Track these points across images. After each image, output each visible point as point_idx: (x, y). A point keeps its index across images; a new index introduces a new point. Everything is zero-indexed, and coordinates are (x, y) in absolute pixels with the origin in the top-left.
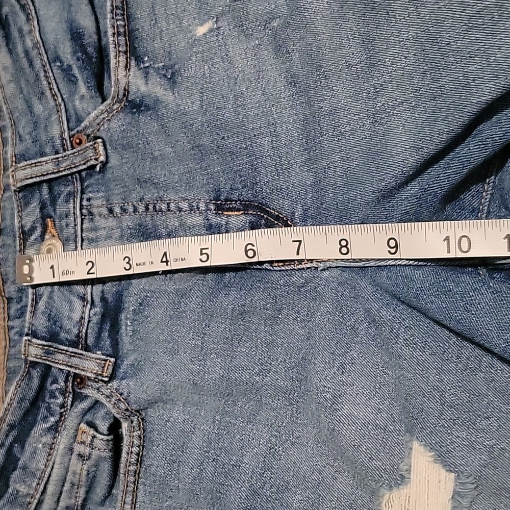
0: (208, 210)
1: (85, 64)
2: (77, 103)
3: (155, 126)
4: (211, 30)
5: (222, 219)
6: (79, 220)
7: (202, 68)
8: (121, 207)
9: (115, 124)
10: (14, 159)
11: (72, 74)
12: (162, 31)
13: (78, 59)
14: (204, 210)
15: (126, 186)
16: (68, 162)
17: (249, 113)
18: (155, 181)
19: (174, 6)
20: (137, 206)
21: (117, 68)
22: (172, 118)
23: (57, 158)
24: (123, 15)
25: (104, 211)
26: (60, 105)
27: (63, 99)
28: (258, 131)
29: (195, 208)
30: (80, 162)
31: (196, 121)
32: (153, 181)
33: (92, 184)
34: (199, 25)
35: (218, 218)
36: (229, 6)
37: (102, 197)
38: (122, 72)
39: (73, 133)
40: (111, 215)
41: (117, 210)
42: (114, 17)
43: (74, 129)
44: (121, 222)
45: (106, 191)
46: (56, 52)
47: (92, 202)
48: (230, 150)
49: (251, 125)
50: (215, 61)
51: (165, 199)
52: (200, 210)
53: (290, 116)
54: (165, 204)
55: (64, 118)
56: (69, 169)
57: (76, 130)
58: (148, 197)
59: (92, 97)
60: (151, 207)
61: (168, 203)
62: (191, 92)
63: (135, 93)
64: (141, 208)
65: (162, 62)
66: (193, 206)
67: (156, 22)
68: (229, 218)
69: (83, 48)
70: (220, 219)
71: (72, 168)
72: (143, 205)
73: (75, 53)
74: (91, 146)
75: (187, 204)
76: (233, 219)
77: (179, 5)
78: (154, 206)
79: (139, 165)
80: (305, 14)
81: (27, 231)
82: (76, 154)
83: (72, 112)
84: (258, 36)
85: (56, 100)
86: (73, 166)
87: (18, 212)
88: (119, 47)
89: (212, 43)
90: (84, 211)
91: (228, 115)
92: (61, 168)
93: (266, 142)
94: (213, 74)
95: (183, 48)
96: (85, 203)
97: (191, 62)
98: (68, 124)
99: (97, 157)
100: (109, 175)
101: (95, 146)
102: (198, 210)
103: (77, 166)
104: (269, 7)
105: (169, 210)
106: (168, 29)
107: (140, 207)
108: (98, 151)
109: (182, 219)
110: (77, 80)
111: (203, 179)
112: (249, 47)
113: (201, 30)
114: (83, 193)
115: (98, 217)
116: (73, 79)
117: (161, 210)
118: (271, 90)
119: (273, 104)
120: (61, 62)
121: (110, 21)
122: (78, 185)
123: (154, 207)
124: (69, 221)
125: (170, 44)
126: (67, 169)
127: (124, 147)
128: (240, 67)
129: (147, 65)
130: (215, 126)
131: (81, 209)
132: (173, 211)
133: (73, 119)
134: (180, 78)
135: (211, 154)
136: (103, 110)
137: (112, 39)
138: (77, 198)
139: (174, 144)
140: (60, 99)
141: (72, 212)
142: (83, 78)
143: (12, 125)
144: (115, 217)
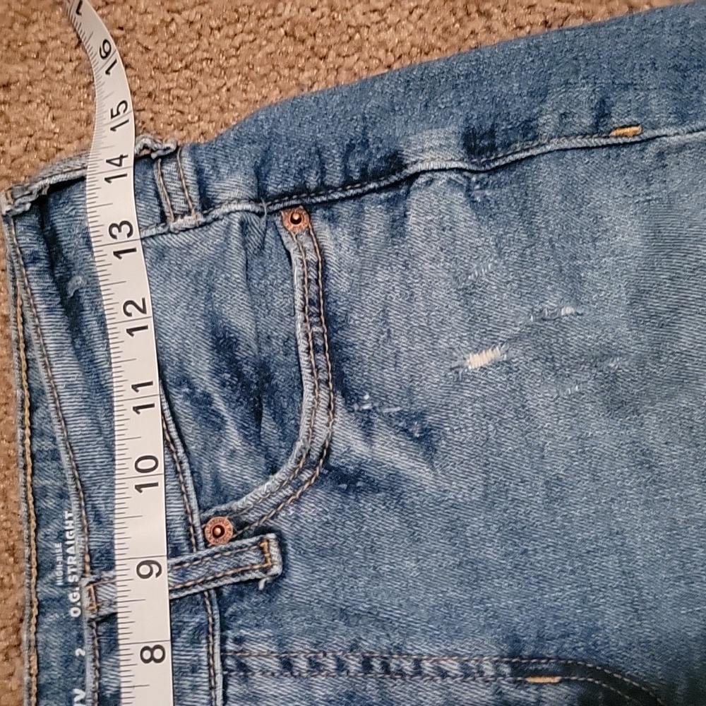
0: (500, 675)
1: (238, 394)
2: (223, 463)
3: (393, 522)
4: (496, 364)
5: (529, 692)
6: (219, 679)
7: (485, 428)
8: (310, 659)
9: (309, 510)
10: (87, 558)
11: (213, 410)
12: (399, 352)
13: (223, 385)
14: (492, 676)
15: (313, 619)
16: (201, 571)
17: (573, 512)
18: (381, 615)
19: (425, 314)
20: (345, 659)
21: (313, 411)
22: (430, 512)
23: (181, 563)
24: (319, 315)
25: (274, 664)
26: (181, 463)
27: (187, 452)
28: (592, 544)
29: (475, 671)
30: (225, 571)
31: (475, 519)
32: (377, 615)
33: (243, 612)
34: (470, 351)
35: (522, 692)
36: (532, 327)
37: (269, 637)
38: (322, 418)
39: (206, 514)
40: (288, 673)
41: (302, 664)
42: (307, 317)
43: (210, 508)
44: (309, 687)
45: (275, 626)
46: (182, 368)
47: (246, 645)
48: (539, 573)
49: (579, 534)
50: (505, 417)
51: (409, 652)
52: (485, 675)
53: (644, 519)
54: (409, 661)
55: (191, 488)
56: (203, 582)
57: (214, 510)
58: (367, 645)
59: (249, 454)
60: (376, 664)
61: (415, 660)
62: (467, 470)
63: (344, 455)
64: (354, 664)
65: (396, 406)
66: (469, 668)
67: (389, 337)
68: (542, 690)
69: (234, 366)
70: (526, 694)
71: (208, 581)
72: (357, 660)
73: (217, 372)
74: (254, 544)
75: (457, 664)
76: (549, 693)
77: (433, 313)
78: (383, 663)
79: (343, 586)
80: (687, 364)
81: (108, 696)
82: (216, 556)
83: (206, 476)
84: (579, 379)
85: (172, 452)
86: (210, 578)
87: (94, 660)
88: (317, 372)
89: (499, 385)
90: (229, 662)
91: (536, 515)
92: (189, 581)
93: (611, 563)
94: (503, 439)
95: (435, 386)
96: (230, 646)
97: (464, 416)
98: (198, 498)
99: (265, 565)
100: (283, 599)
101: (262, 545)
102: (481, 676)
103: (219, 578)
104: (605, 337)
105: (420, 673)
106: (410, 350)
107: (353, 662)
108: (267, 555)
109: (450, 693)
110: (224, 422)
111: (478, 618)
112: (562, 395)
113: (476, 361)
114: (224, 628)
115: (258, 675)
116: (214, 419)
117: (401, 673)
118: (607, 474)
119: (612, 499)
120: (191, 386)
121: (301, 327)
122: (215, 612)
123: (386, 667)
124: (198, 679)
125: (412, 376)
126: (199, 584)
127: (321, 552)
128: (546, 428)
129: (366, 407)
130: (511, 530)
131: (223, 659)
132: (428, 675)
133: (208, 488)
134: (444, 442)
135: (499, 578)
136: (283, 481)
137: (306, 359)
138: (213, 636)
139: (425, 556)
140: (181, 451)
141: (205, 663)
142: (235, 419)
143: (77, 489)
144: (295, 677)
